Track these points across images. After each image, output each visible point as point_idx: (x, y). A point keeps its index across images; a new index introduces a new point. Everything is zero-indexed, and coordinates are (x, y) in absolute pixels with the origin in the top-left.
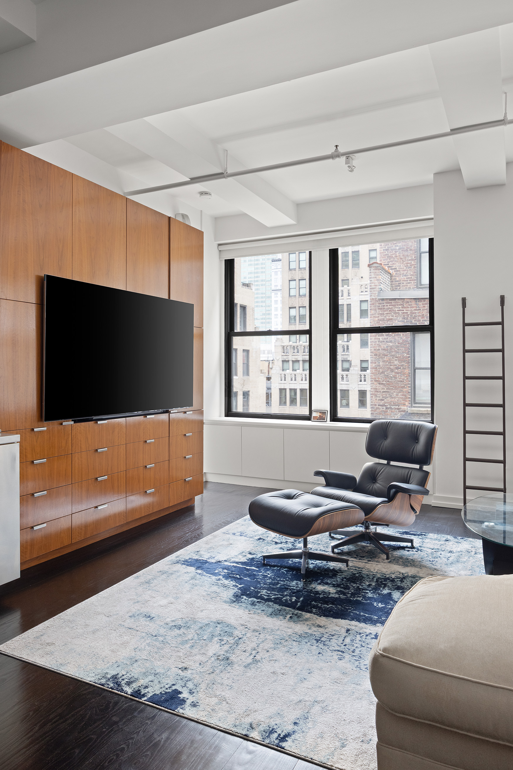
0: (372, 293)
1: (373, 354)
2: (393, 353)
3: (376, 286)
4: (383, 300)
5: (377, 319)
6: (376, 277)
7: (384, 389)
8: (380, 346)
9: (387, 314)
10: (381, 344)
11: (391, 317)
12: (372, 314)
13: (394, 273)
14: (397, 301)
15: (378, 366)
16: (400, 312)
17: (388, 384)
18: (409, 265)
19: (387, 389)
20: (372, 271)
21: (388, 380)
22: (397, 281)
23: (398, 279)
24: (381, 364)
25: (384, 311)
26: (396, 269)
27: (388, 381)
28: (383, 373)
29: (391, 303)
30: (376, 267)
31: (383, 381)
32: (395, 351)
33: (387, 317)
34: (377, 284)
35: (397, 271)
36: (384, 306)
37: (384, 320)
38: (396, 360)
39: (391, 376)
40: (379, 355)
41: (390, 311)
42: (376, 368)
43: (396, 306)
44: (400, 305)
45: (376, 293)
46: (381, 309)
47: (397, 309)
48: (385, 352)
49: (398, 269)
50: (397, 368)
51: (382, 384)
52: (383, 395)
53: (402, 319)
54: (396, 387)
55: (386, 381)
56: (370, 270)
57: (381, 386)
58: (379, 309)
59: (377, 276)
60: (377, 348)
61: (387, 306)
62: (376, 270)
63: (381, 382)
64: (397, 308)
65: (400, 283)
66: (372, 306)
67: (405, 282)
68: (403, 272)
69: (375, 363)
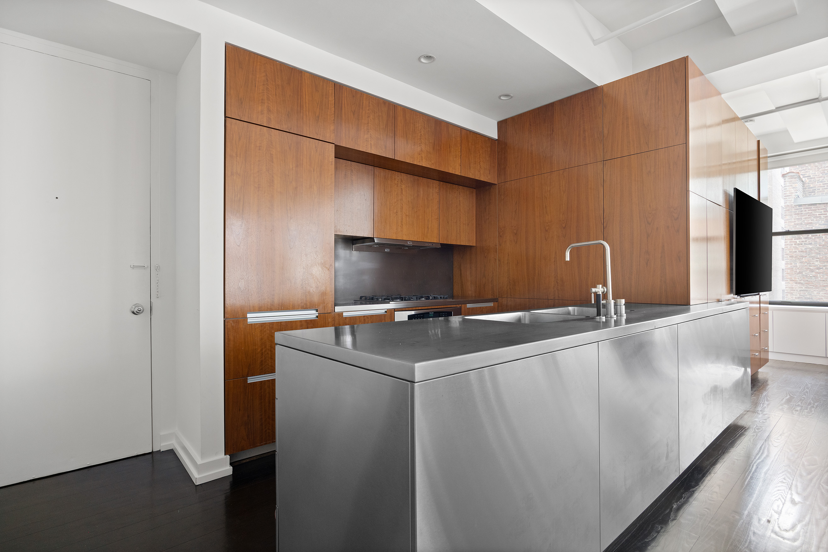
0: (786, 201)
1: (788, 256)
2: (813, 255)
3: (792, 193)
4: (800, 205)
5: (793, 223)
6: (791, 186)
7: (802, 288)
8: (797, 248)
9: (806, 218)
10: (798, 246)
11: (810, 221)
12: (787, 220)
13: (808, 181)
14: (817, 205)
15: (794, 267)
16: (822, 216)
17: (806, 283)
18: (826, 171)
19: (805, 288)
20: (787, 180)
21: (806, 279)
22: (811, 188)
23: (812, 186)
24: (798, 264)
25: (802, 216)
26: (810, 176)
27: (807, 281)
28: (799, 273)
29: (811, 208)
30: (791, 176)
31: (801, 281)
32: (817, 253)
33: (806, 222)
34: (793, 191)
35: (811, 178)
36: (802, 211)
37: (801, 224)
38: (817, 261)
39: (811, 275)
40: (796, 257)
41: (808, 215)
42: (792, 269)
43: (817, 211)
44: (822, 209)
45: (792, 200)
46: (798, 214)
47: (817, 214)
48: (804, 254)
49: (812, 177)
50: (818, 269)
51: (799, 283)
52: (801, 293)
53: (824, 222)
54: (817, 286)
55: (804, 281)
56: (785, 179)
57: (798, 285)
58: (795, 214)
59: (793, 185)
60: (794, 250)
61: (806, 211)
62: (792, 178)
63: (798, 282)
64: (818, 212)
65: (815, 190)
66: (787, 212)
67: (821, 188)
68: (818, 179)
69: (791, 264)
